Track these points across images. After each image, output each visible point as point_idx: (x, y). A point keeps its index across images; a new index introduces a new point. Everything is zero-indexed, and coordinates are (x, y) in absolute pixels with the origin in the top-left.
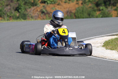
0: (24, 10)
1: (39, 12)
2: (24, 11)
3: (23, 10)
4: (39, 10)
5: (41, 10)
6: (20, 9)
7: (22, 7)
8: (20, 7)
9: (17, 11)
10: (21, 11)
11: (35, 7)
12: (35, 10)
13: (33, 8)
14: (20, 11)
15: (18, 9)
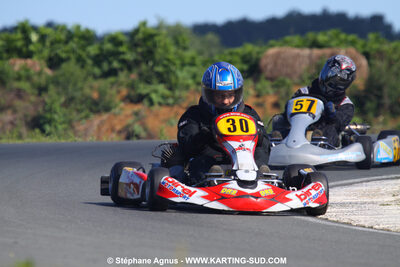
0: (64, 126)
1: (119, 132)
2: (65, 130)
3: (60, 127)
4: (118, 127)
5: (128, 126)
6: (50, 122)
7: (56, 117)
8: (48, 116)
9: (37, 131)
10: (53, 130)
11: (105, 116)
12: (104, 129)
13: (96, 120)
14: (48, 128)
15: (41, 121)
